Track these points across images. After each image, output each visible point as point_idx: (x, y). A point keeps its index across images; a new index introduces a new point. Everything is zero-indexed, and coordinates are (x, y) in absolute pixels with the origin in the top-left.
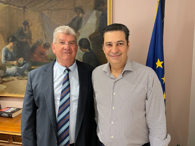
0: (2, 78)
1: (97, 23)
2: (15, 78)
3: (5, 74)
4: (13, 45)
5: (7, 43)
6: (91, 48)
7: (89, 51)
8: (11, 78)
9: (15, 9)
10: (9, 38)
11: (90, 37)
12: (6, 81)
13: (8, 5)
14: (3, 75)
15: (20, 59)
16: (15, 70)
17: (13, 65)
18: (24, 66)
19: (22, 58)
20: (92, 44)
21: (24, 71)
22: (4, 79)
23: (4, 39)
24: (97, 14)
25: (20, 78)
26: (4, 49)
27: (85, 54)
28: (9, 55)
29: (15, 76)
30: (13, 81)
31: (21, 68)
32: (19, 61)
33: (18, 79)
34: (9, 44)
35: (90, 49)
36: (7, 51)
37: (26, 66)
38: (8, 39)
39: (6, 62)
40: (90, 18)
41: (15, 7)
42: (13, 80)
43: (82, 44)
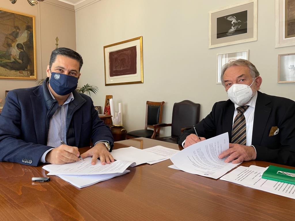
1: (28, 36)
20: (25, 48)
43: (19, 46)
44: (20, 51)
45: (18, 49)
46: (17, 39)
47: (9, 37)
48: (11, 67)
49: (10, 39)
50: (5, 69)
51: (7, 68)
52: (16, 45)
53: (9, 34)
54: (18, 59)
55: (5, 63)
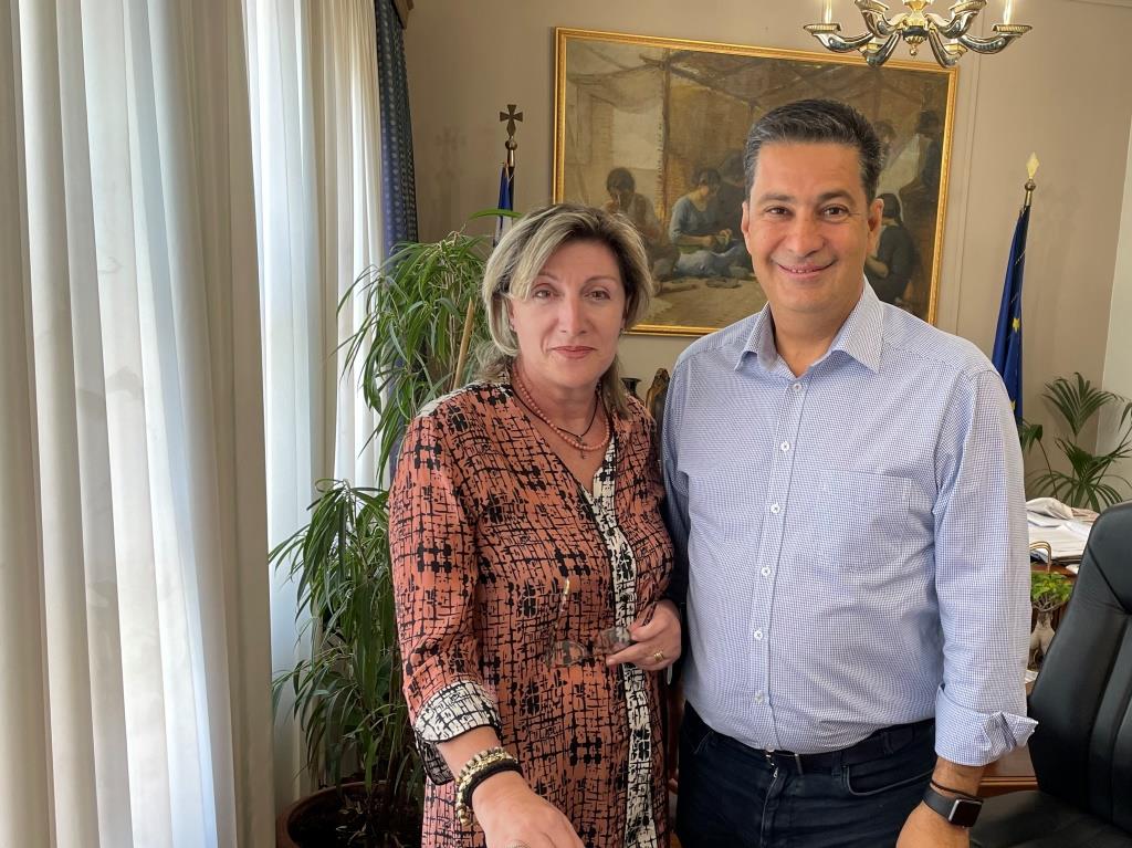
0: (662, 281)
1: (920, 161)
2: (702, 283)
3: (672, 270)
4: (709, 193)
5: (693, 185)
6: (899, 218)
7: (896, 225)
8: (689, 282)
9: (727, 101)
10: (700, 174)
11: (902, 191)
12: (674, 291)
13: (709, 89)
14: (666, 271)
15: (724, 231)
16: (702, 261)
17: (701, 247)
18: (728, 253)
19: (729, 230)
20: (904, 209)
21: (729, 264)
22: (669, 285)
23: (685, 176)
24: (921, 144)
25: (716, 283)
26: (680, 201)
27: (887, 229)
28: (693, 218)
29: (701, 276)
30: (695, 291)
31: (723, 255)
32: (720, 238)
33: (708, 284)
34: (697, 192)
35: (898, 220)
36: (689, 207)
37: (736, 250)
38: (698, 175)
39: (680, 238)
40: (906, 151)
41: (729, 97)
42: (694, 287)
44: (885, 226)
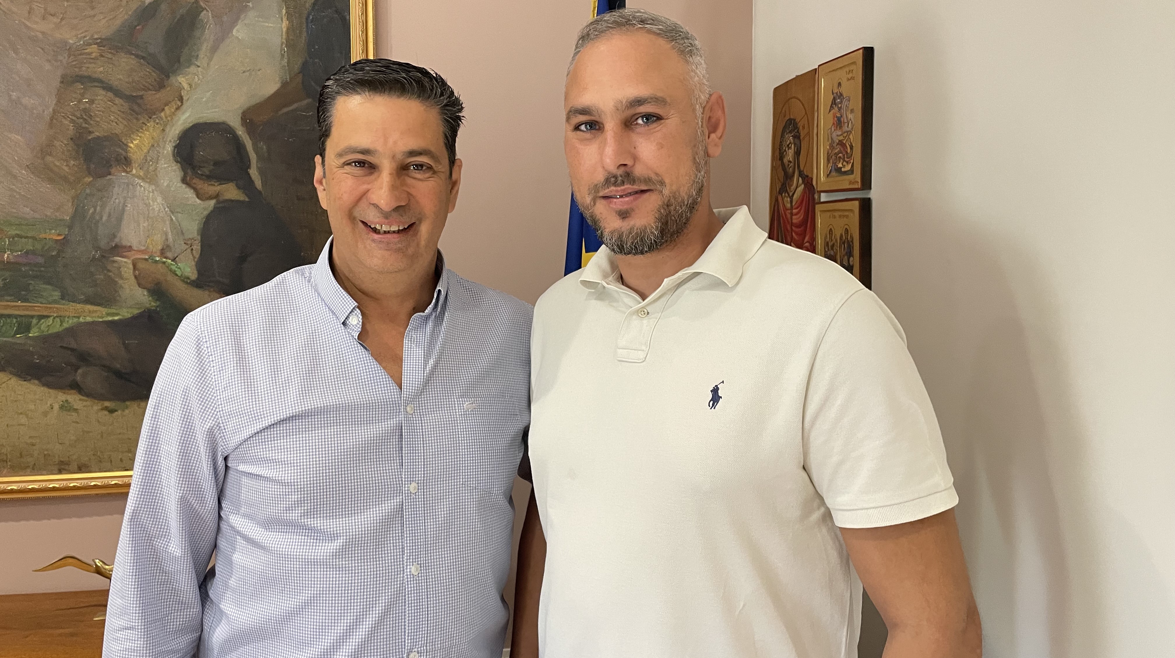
1: (290, 44)
6: (251, 181)
11: (250, 117)
20: (259, 159)
27: (214, 212)
35: (248, 186)
40: (252, 17)
43: (200, 153)
44: (212, 203)
45: (184, 181)
46: (182, 80)
47: (98, 70)
48: (119, 374)
49: (108, 88)
50: (61, 396)
51: (76, 387)
52: (169, 148)
53: (101, 43)
54: (185, 280)
55: (57, 336)
